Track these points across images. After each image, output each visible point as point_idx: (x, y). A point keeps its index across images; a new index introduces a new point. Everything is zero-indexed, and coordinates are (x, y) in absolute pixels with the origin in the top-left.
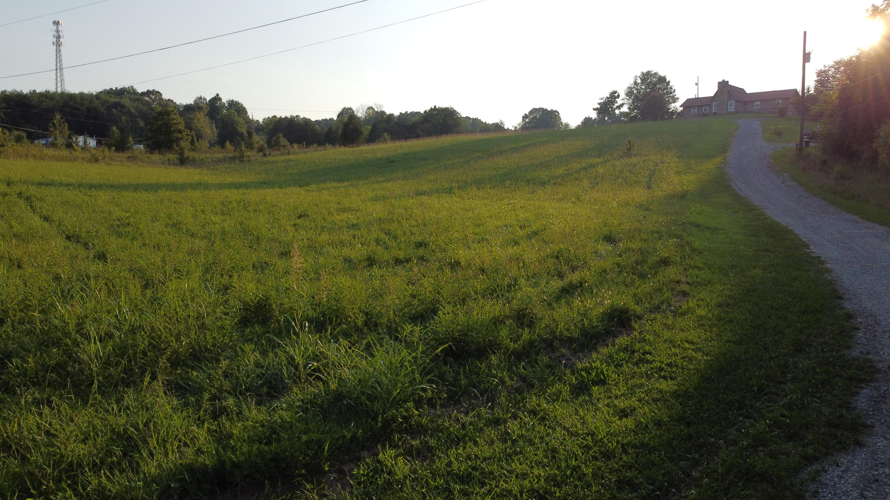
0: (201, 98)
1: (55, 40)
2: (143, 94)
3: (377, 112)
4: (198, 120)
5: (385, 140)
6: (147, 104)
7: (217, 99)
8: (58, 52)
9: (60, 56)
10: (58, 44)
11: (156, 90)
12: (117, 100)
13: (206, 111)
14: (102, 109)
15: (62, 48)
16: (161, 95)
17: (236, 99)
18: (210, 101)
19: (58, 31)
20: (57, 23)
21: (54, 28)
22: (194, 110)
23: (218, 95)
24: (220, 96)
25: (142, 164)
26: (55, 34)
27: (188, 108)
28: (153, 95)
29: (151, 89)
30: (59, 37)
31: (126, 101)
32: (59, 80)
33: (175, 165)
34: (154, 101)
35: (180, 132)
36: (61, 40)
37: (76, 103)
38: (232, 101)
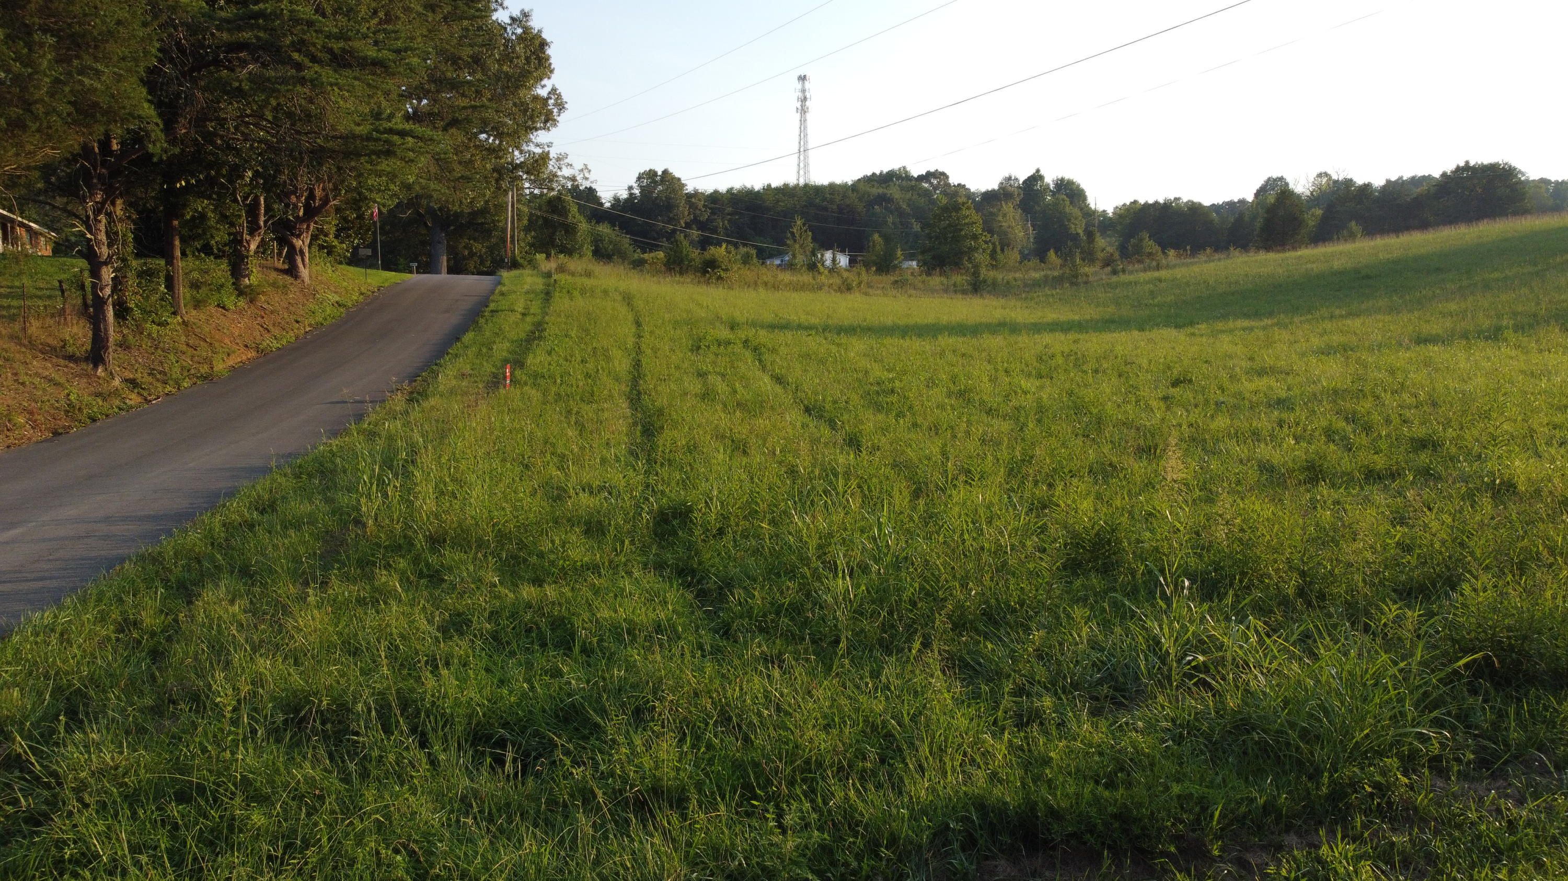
0: (1010, 178)
1: (799, 105)
2: (921, 178)
3: (1336, 182)
4: (1005, 215)
5: (1352, 236)
6: (927, 193)
7: (1036, 177)
8: (803, 121)
9: (805, 128)
10: (803, 111)
11: (940, 170)
12: (881, 191)
13: (1018, 199)
14: (860, 207)
15: (808, 116)
16: (947, 177)
17: (1068, 176)
18: (1025, 182)
19: (803, 91)
20: (802, 79)
21: (799, 86)
22: (999, 200)
23: (1038, 171)
24: (1042, 172)
25: (913, 292)
26: (800, 95)
27: (989, 197)
28: (935, 178)
29: (932, 170)
30: (805, 99)
31: (894, 192)
32: (802, 165)
33: (964, 292)
34: (935, 188)
35: (975, 237)
36: (808, 103)
37: (824, 199)
38: (1062, 180)
